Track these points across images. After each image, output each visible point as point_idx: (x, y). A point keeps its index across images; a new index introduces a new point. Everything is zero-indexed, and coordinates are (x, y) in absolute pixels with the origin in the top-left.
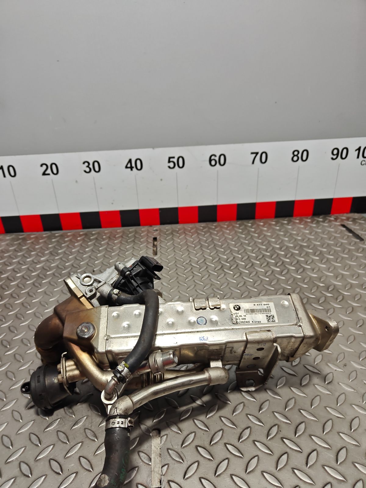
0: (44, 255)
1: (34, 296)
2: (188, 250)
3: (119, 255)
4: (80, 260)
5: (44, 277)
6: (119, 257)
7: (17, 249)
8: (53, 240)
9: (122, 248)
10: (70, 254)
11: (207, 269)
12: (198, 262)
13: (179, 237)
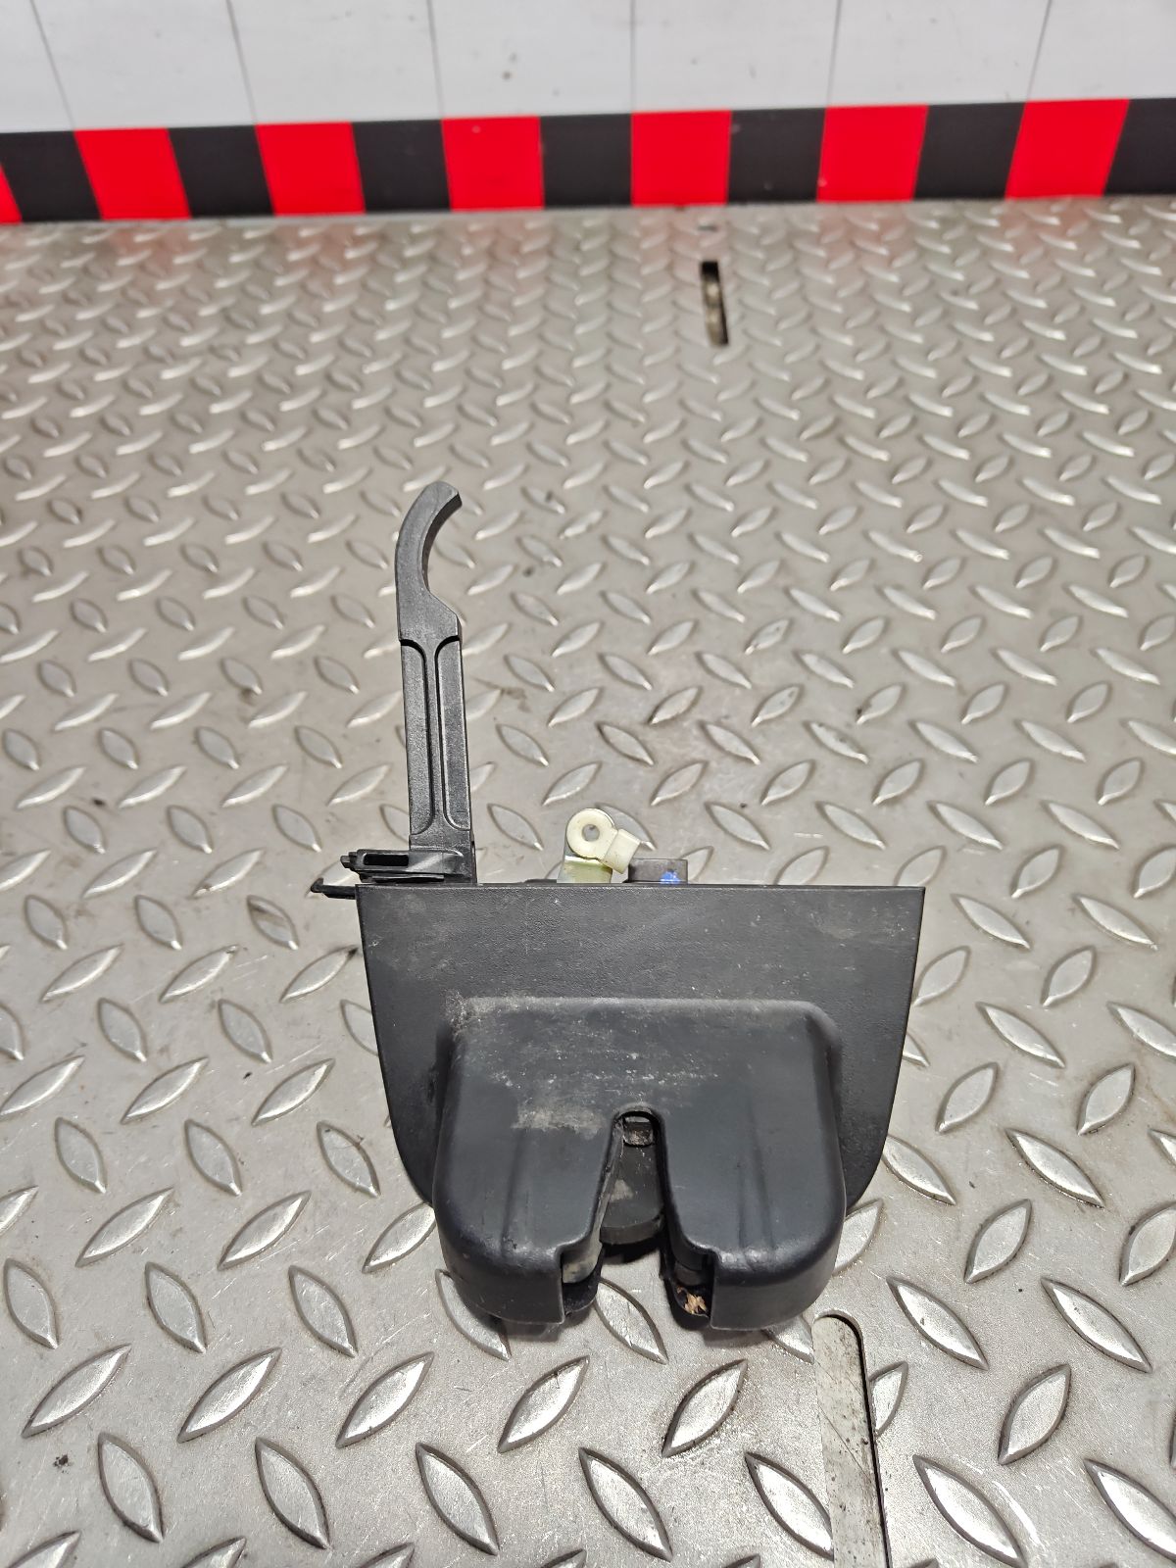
0: (194, 323)
1: (154, 518)
2: (882, 330)
3: (541, 337)
4: (360, 355)
5: (197, 428)
6: (545, 347)
7: (73, 295)
8: (236, 258)
9: (555, 305)
10: (312, 322)
11: (994, 430)
12: (943, 388)
13: (827, 262)
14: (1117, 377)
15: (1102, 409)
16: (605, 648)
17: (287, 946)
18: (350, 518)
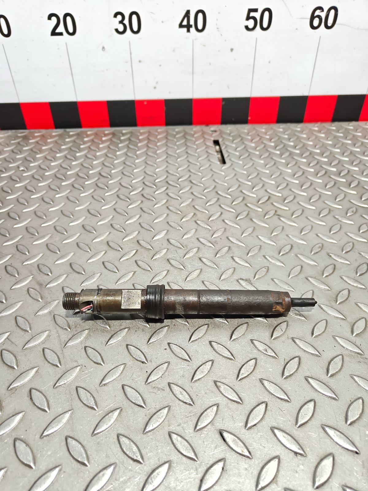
0: (55, 159)
1: (45, 217)
2: (272, 158)
3: (167, 162)
4: (111, 167)
5: (58, 190)
6: (168, 165)
7: (15, 151)
8: (67, 140)
9: (169, 153)
10: (94, 158)
11: (312, 187)
12: (294, 176)
13: (252, 140)
14: (346, 172)
15: (344, 180)
16: (201, 256)
17: (101, 364)
18: (111, 216)
